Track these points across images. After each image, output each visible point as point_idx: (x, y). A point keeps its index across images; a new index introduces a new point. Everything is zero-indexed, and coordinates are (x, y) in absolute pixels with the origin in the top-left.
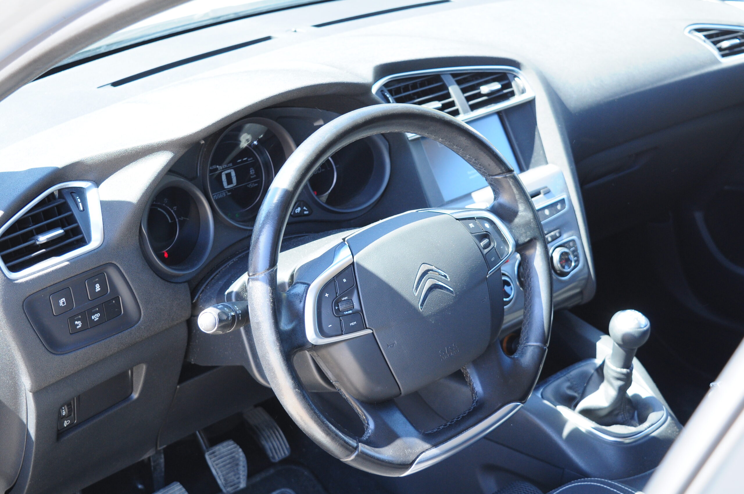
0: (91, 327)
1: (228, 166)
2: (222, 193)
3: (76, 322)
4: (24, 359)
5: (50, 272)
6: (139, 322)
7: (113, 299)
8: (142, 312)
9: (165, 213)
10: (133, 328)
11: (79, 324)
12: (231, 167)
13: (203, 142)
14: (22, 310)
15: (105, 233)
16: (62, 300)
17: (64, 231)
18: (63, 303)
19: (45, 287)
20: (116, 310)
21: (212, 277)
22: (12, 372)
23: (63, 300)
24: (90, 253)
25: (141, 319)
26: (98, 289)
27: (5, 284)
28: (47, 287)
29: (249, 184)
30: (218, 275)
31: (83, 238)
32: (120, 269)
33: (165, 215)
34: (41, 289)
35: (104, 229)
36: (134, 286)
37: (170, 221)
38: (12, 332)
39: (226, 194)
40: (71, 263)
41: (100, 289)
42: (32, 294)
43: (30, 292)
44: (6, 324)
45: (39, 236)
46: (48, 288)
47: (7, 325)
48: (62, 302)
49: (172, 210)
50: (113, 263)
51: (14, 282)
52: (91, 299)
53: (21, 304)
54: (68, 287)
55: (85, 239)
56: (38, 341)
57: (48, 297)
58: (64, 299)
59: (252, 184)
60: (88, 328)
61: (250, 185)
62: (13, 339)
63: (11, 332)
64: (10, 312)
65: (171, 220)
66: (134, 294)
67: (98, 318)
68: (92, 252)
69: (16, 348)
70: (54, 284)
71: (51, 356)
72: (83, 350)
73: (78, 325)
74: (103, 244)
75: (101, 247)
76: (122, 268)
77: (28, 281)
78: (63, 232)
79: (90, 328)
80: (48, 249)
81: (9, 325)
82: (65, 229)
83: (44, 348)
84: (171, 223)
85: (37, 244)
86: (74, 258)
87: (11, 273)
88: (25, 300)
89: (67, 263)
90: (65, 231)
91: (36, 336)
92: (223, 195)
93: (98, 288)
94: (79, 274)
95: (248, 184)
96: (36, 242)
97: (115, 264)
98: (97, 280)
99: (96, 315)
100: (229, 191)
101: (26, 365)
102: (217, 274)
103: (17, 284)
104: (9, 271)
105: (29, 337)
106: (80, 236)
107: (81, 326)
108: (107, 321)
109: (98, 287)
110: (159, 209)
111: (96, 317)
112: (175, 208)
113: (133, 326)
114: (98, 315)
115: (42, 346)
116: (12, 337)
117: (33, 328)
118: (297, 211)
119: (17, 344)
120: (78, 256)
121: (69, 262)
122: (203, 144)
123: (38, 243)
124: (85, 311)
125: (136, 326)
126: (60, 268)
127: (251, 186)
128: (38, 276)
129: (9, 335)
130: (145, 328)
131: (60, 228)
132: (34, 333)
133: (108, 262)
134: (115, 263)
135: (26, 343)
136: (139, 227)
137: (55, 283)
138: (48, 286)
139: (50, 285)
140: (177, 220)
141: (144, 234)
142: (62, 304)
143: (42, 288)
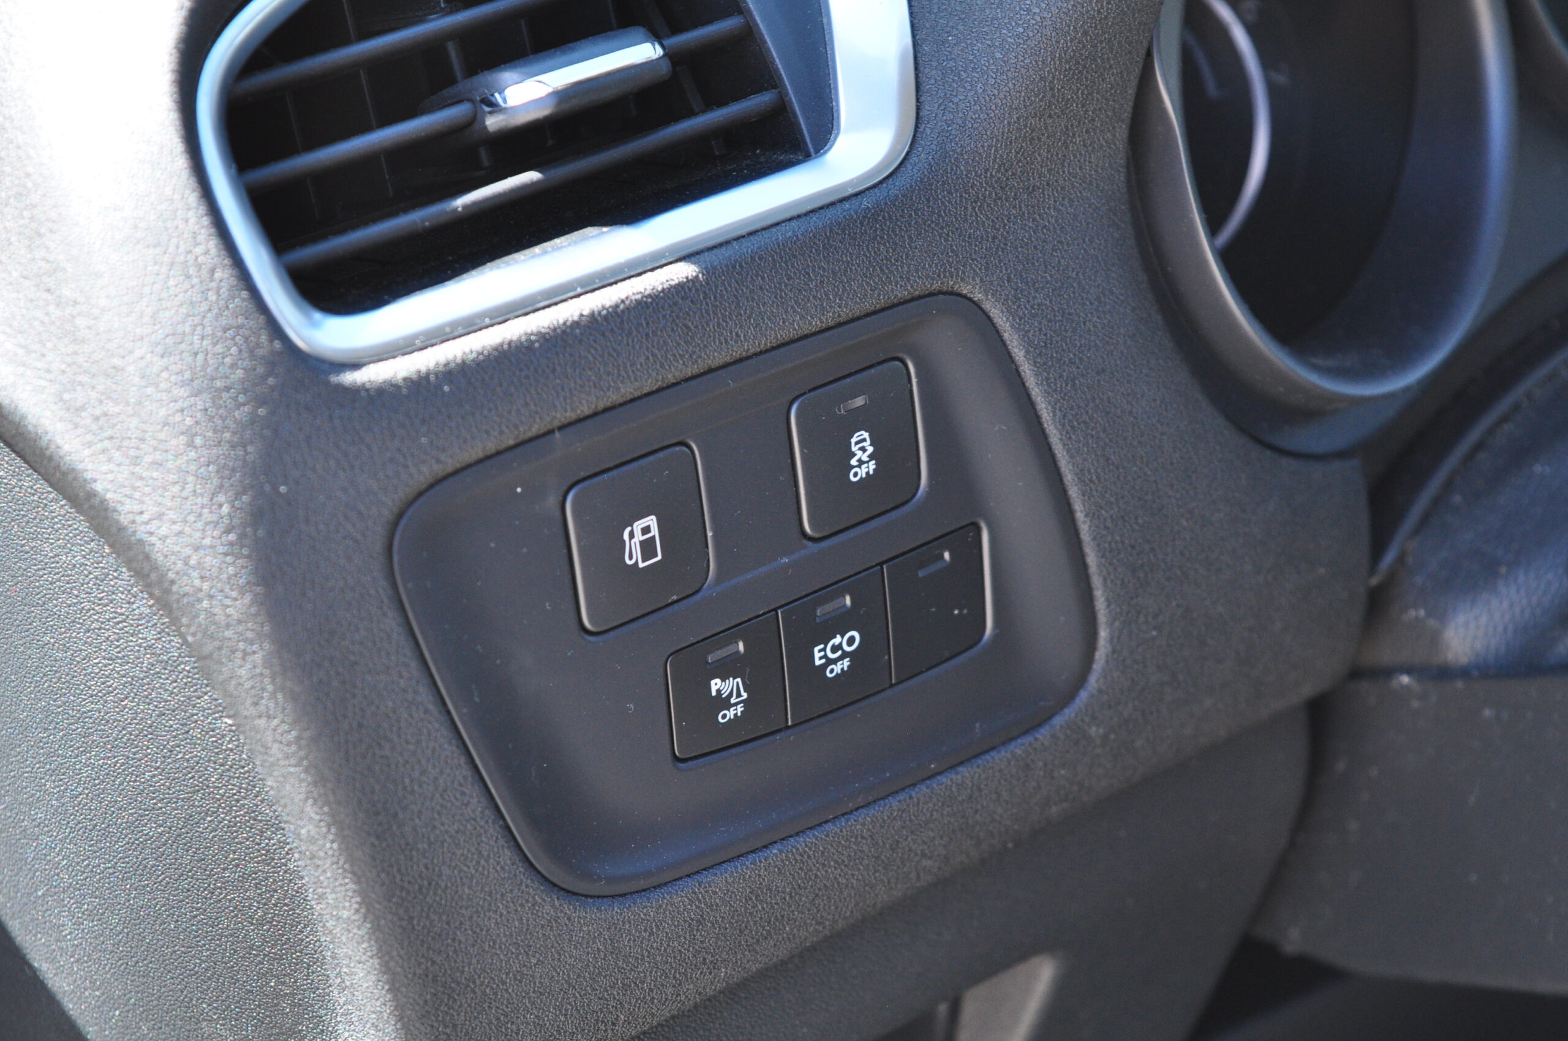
0: (801, 723)
3: (716, 684)
4: (376, 928)
5: (576, 324)
6: (1077, 700)
7: (943, 539)
8: (1103, 634)
10: (1043, 734)
11: (731, 695)
14: (383, 583)
15: (926, 87)
16: (638, 525)
17: (665, 55)
18: (648, 548)
19: (535, 430)
20: (956, 612)
21: (1474, 436)
22: (277, 995)
23: (646, 530)
24: (831, 212)
25: (1093, 680)
26: (861, 462)
27: (272, 389)
28: (550, 432)
30: (1507, 427)
31: (781, 109)
32: (1006, 336)
34: (511, 442)
35: (916, 58)
36: (1079, 460)
38: (307, 734)
40: (709, 271)
41: (872, 465)
42: (450, 469)
43: (442, 457)
44: (267, 680)
45: (507, 76)
46: (557, 435)
47: (273, 682)
48: (639, 537)
50: (965, 297)
51: (334, 379)
52: (817, 535)
53: (378, 546)
54: (680, 439)
55: (794, 126)
56: (476, 804)
57: (552, 501)
58: (651, 521)
60: (783, 726)
62: (315, 784)
63: (298, 738)
64: (304, 594)
66: (1071, 512)
67: (846, 663)
68: (847, 205)
69: (330, 846)
70: (595, 414)
71: (550, 906)
72: (746, 868)
73: (724, 703)
74: (914, 159)
75: (901, 181)
76: (1018, 330)
77: (428, 374)
78: (660, 58)
79: (793, 726)
80: (565, 171)
81: (289, 684)
82: (669, 42)
83: (507, 855)
85: (485, 128)
86: (727, 242)
87: (318, 316)
88: (400, 516)
89: (684, 271)
90: (668, 55)
91: (467, 772)
93: (865, 458)
94: (756, 354)
96: (484, 113)
97: (977, 305)
98: (859, 401)
99: (837, 640)
101: (386, 968)
102: (1505, 419)
103: (355, 392)
104: (298, 298)
105: (416, 774)
106: (757, 102)
107: (740, 709)
108: (897, 684)
109: (863, 449)
111: (839, 653)
113: (1040, 725)
114: (849, 640)
115: (501, 842)
116: (306, 771)
117: (448, 712)
119: (335, 821)
120: (758, 226)
121: (694, 263)
123: (493, 122)
124: (775, 610)
125: (1058, 721)
126: (639, 303)
128: (496, 349)
129: (287, 758)
130: (1105, 737)
131: (641, 31)
132: (450, 749)
133: (936, 286)
134: (978, 296)
135: (396, 815)
136: (1137, 71)
137: (601, 406)
138: (556, 423)
139: (571, 415)
141: (1164, 110)
142: (637, 554)
143: (522, 437)
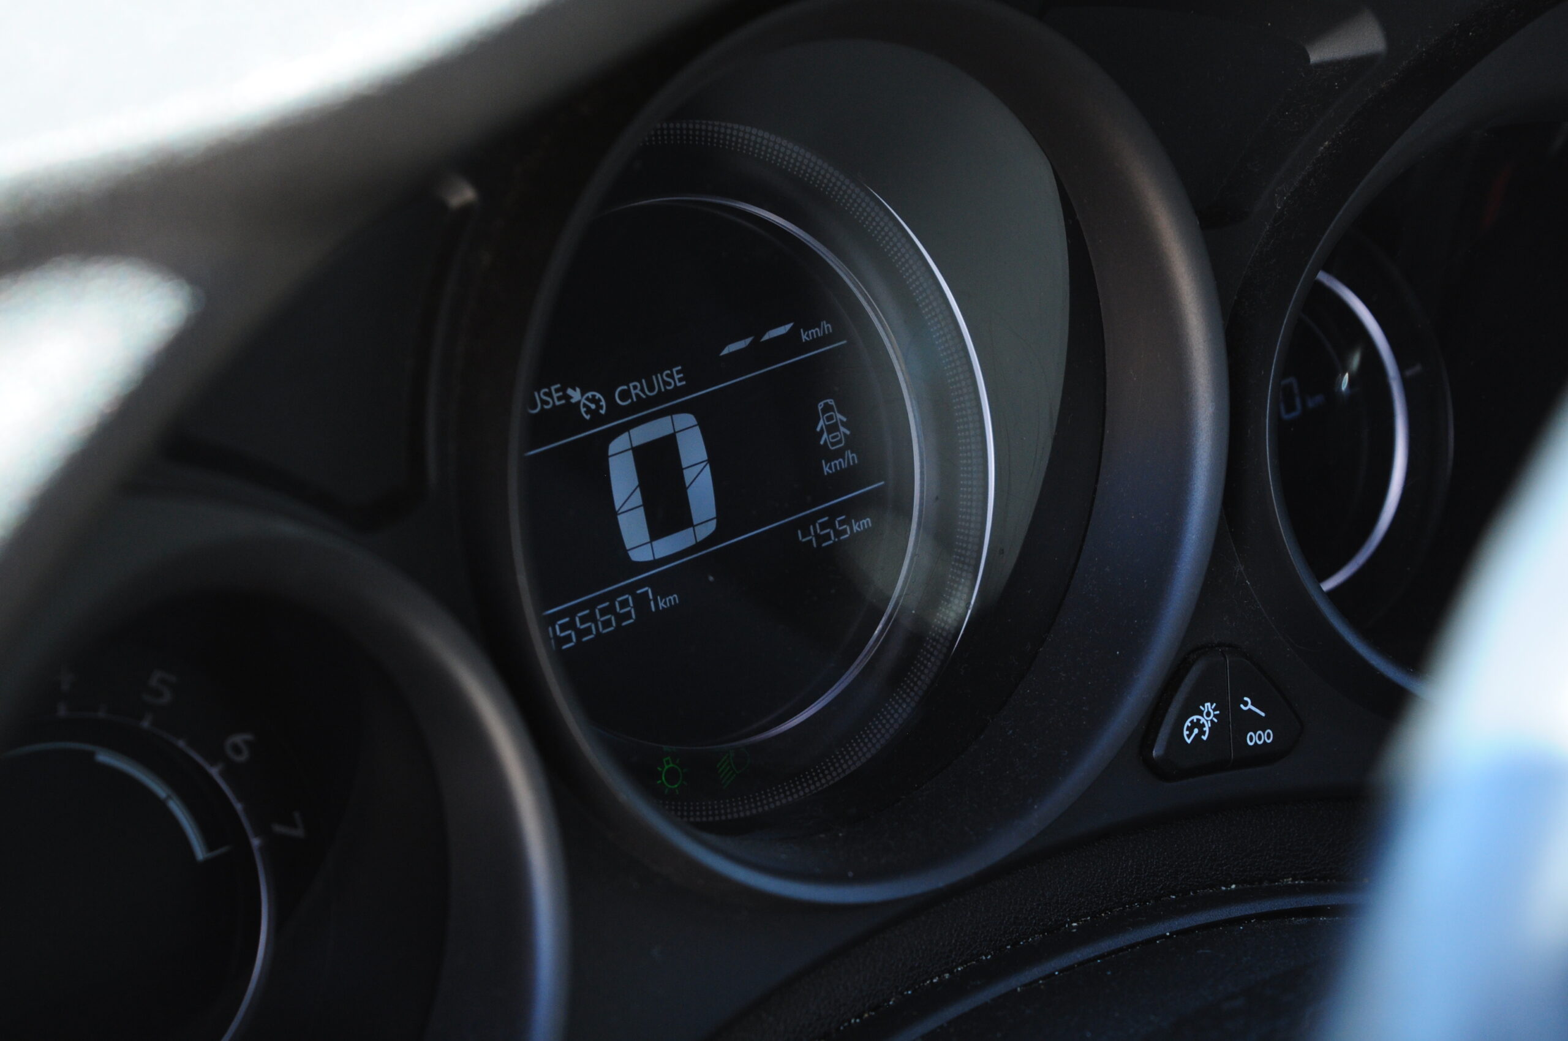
1: (651, 388)
2: (611, 596)
9: (160, 790)
12: (678, 392)
13: (463, 195)
29: (812, 519)
33: (162, 805)
37: (200, 853)
39: (641, 602)
49: (213, 763)
59: (830, 524)
61: (816, 529)
65: (210, 844)
84: (207, 862)
92: (621, 618)
95: (804, 524)
100: (662, 585)
110: (104, 757)
112: (237, 749)
118: (1190, 729)
122: (466, 210)
127: (821, 539)
140: (256, 842)
